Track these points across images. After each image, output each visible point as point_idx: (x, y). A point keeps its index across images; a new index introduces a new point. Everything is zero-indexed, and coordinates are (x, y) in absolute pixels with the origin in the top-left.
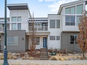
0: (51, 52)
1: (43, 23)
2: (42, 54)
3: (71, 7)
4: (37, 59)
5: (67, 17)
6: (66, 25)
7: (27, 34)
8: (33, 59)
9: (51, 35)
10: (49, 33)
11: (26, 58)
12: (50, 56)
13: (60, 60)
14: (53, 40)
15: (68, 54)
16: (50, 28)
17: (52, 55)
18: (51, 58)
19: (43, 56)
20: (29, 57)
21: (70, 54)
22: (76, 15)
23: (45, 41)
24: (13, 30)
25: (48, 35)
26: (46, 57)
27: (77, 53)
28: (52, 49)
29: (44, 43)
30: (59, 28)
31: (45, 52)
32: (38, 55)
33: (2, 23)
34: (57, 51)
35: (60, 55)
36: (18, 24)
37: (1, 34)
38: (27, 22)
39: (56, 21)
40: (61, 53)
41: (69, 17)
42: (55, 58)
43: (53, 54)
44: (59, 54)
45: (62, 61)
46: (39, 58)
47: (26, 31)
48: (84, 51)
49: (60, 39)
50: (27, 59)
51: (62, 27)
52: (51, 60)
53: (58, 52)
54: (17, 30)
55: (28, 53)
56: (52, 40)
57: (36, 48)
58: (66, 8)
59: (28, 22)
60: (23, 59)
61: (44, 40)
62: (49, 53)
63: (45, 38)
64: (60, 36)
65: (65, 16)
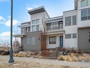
4: (46, 58)
6: (82, 20)
8: (42, 58)
10: (64, 31)
14: (69, 38)
24: (33, 31)
30: (76, 24)
36: (37, 25)
37: (23, 36)
39: (72, 17)
41: (86, 10)
46: (48, 58)
54: (36, 31)
58: (81, 1)
61: (60, 39)
63: (61, 36)
64: (77, 34)
65: (80, 10)
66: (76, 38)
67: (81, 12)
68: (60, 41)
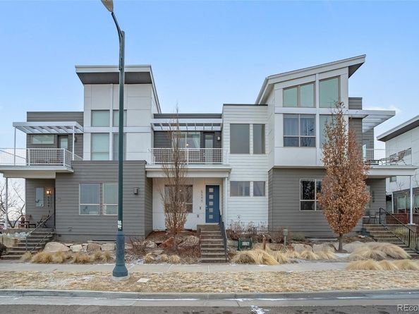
0: (237, 240)
1: (205, 132)
2: (207, 246)
3: (301, 85)
4: (192, 260)
5: (289, 119)
6: (285, 145)
7: (149, 175)
8: (182, 262)
9: (237, 176)
10: (229, 171)
11: (157, 258)
12: (233, 250)
13: (264, 261)
14: (241, 195)
15: (293, 245)
16: (232, 152)
17: (240, 247)
18: (237, 258)
19: (212, 251)
20: (165, 256)
21: (297, 246)
22: (318, 111)
23: (211, 197)
25: (222, 179)
26: (220, 256)
27: (321, 242)
28: (239, 227)
29: (208, 207)
30: (263, 152)
31: (216, 237)
32: (193, 247)
33: (53, 131)
34: (255, 234)
35: (265, 248)
36: (114, 135)
37: (57, 174)
38: (150, 130)
39: (251, 127)
40: (270, 241)
42: (250, 258)
43: (245, 244)
44: (262, 244)
45: (270, 264)
46: (199, 260)
47: (146, 163)
48: (341, 235)
49: (267, 194)
50: (159, 262)
51: (272, 151)
52: (237, 262)
53: (260, 240)
55: (158, 244)
56: (236, 195)
57: (186, 226)
58: (284, 89)
59: (152, 128)
60: (147, 262)
61: (208, 194)
62: (229, 242)
63: (211, 186)
64: (267, 182)
65: (282, 115)
66: (264, 195)
67: (285, 120)
68: (207, 203)
